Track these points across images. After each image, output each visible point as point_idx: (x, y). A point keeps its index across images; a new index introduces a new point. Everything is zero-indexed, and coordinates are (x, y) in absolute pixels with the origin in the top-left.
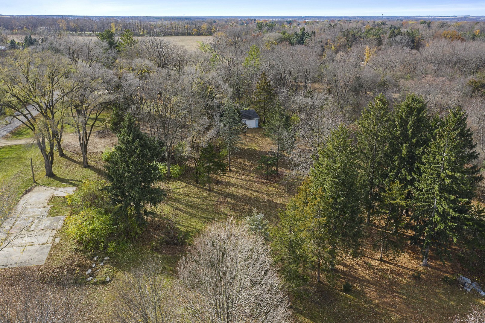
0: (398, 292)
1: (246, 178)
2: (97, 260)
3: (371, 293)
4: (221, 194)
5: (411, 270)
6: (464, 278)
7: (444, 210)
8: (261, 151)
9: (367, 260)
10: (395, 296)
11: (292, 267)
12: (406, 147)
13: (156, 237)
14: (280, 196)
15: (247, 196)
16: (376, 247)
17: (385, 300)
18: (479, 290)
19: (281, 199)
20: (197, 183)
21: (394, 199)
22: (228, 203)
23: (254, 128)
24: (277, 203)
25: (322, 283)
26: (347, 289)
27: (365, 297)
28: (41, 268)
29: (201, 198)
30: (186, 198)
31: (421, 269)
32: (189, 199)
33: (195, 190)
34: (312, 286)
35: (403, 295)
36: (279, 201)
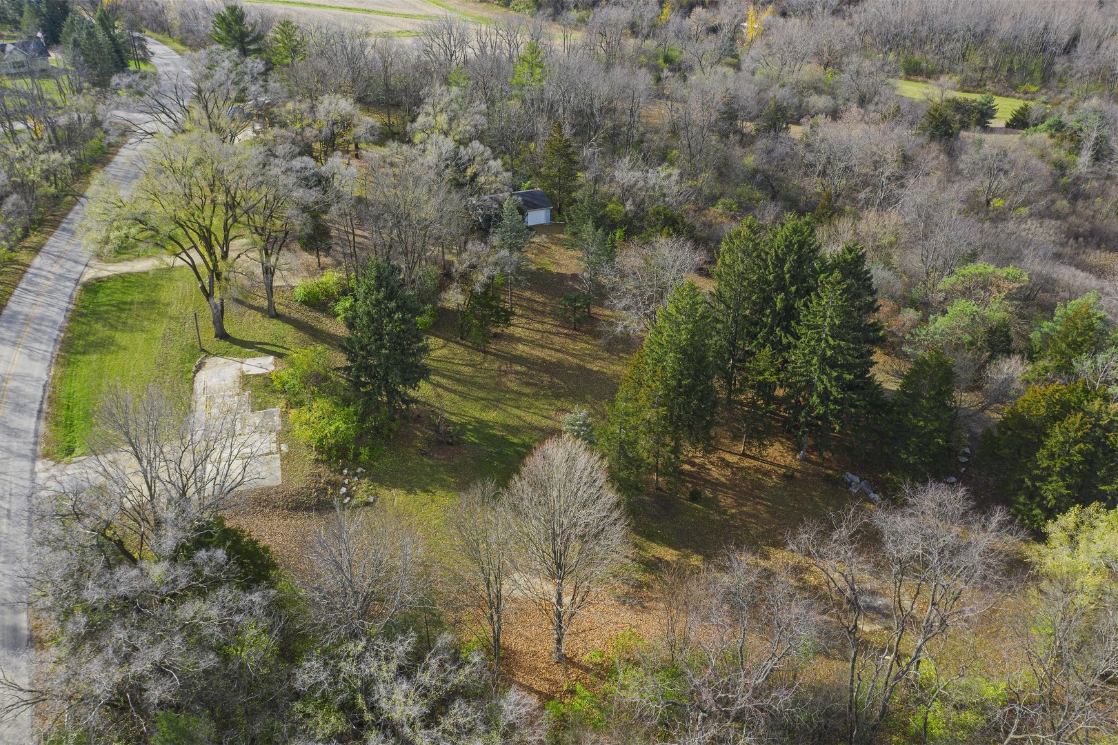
0: (762, 498)
1: (540, 327)
2: (348, 474)
3: (726, 501)
4: (504, 358)
5: (782, 467)
6: (850, 475)
7: (826, 388)
8: (558, 273)
9: (723, 455)
10: (759, 503)
11: (624, 474)
12: (782, 299)
13: (418, 433)
14: (596, 359)
15: (544, 360)
16: (736, 437)
17: (745, 509)
18: (868, 491)
19: (598, 363)
20: (462, 338)
21: (761, 373)
22: (517, 373)
23: (542, 225)
24: (592, 371)
25: (662, 490)
26: (695, 496)
27: (718, 506)
28: (281, 490)
29: (473, 366)
30: (449, 366)
31: (796, 465)
32: (455, 367)
33: (459, 350)
34: (648, 495)
35: (769, 501)
36: (594, 366)
